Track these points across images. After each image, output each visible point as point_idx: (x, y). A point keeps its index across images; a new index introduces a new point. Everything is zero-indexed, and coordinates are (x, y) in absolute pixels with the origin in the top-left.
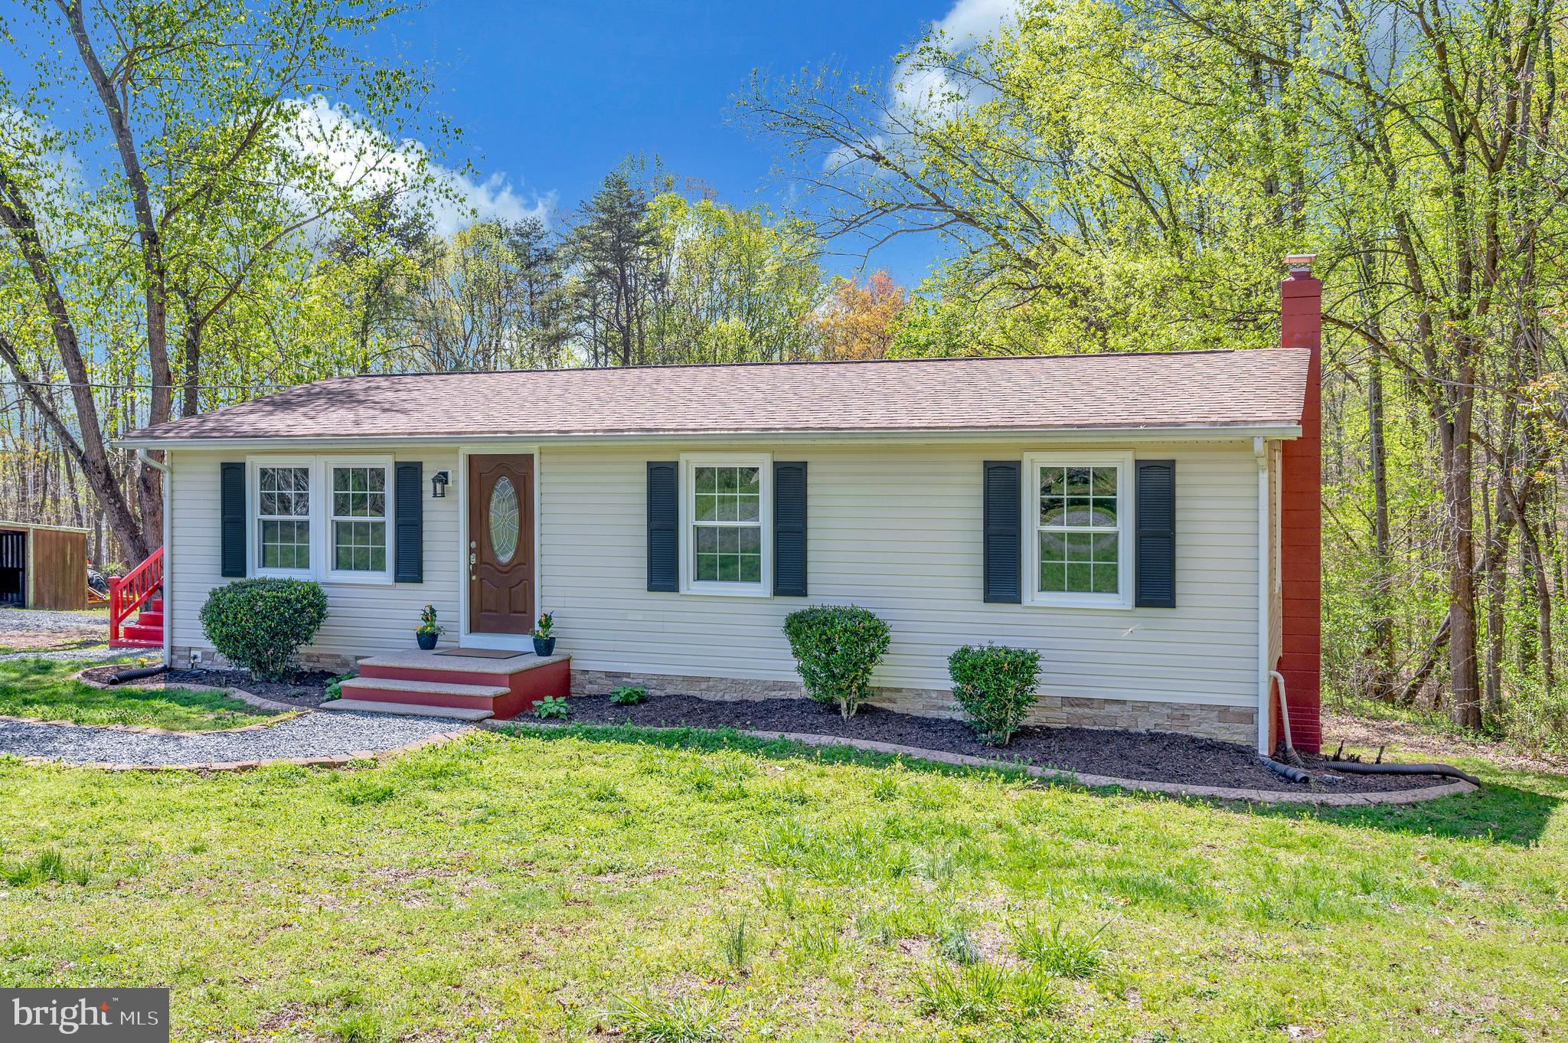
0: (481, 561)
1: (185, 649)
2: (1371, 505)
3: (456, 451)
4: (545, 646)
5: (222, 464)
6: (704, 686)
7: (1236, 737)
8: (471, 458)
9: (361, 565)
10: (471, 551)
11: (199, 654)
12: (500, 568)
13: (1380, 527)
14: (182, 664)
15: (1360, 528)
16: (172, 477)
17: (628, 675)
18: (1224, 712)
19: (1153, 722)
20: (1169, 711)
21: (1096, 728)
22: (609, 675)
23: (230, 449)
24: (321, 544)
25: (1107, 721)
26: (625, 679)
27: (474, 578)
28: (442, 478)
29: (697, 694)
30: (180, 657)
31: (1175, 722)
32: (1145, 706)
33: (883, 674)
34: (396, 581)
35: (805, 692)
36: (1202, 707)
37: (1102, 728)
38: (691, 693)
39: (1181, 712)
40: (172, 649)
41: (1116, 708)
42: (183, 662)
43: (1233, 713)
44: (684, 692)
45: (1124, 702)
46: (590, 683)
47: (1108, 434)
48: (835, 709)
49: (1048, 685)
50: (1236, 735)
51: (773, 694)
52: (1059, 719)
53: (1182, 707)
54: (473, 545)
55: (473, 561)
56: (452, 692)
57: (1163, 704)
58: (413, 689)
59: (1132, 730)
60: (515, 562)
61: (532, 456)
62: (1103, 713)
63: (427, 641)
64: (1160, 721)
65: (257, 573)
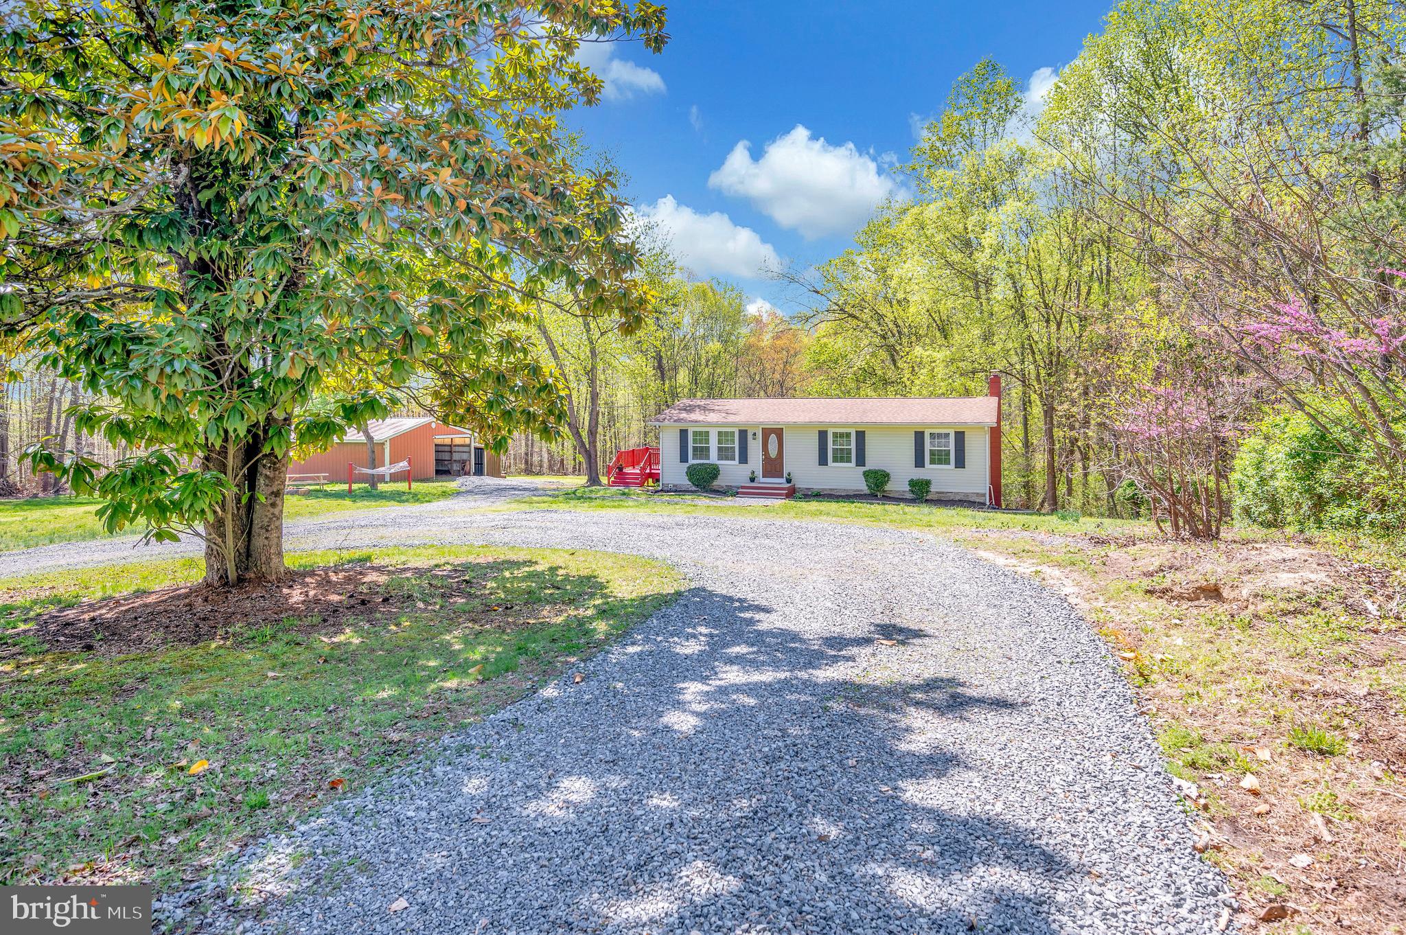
0: (766, 458)
1: (667, 484)
2: (1022, 436)
3: (759, 427)
4: (789, 481)
5: (680, 430)
7: (981, 501)
8: (763, 429)
9: (727, 459)
10: (763, 455)
11: (672, 485)
12: (772, 460)
13: (1027, 444)
14: (666, 489)
15: (1018, 444)
16: (662, 434)
17: (813, 488)
18: (977, 493)
19: (960, 497)
20: (964, 494)
21: (945, 499)
22: (806, 488)
23: (683, 426)
24: (714, 453)
25: (948, 497)
27: (764, 462)
28: (755, 435)
29: (834, 493)
30: (665, 486)
31: (965, 497)
32: (957, 493)
33: (888, 487)
34: (739, 463)
35: (868, 492)
36: (972, 493)
39: (967, 495)
40: (663, 484)
41: (950, 494)
43: (979, 493)
44: (830, 493)
46: (801, 491)
47: (948, 425)
49: (933, 489)
50: (980, 498)
51: (859, 491)
52: (935, 497)
53: (967, 493)
54: (764, 453)
55: (764, 457)
58: (761, 492)
59: (954, 499)
60: (777, 458)
61: (783, 429)
62: (947, 495)
63: (752, 480)
65: (692, 461)
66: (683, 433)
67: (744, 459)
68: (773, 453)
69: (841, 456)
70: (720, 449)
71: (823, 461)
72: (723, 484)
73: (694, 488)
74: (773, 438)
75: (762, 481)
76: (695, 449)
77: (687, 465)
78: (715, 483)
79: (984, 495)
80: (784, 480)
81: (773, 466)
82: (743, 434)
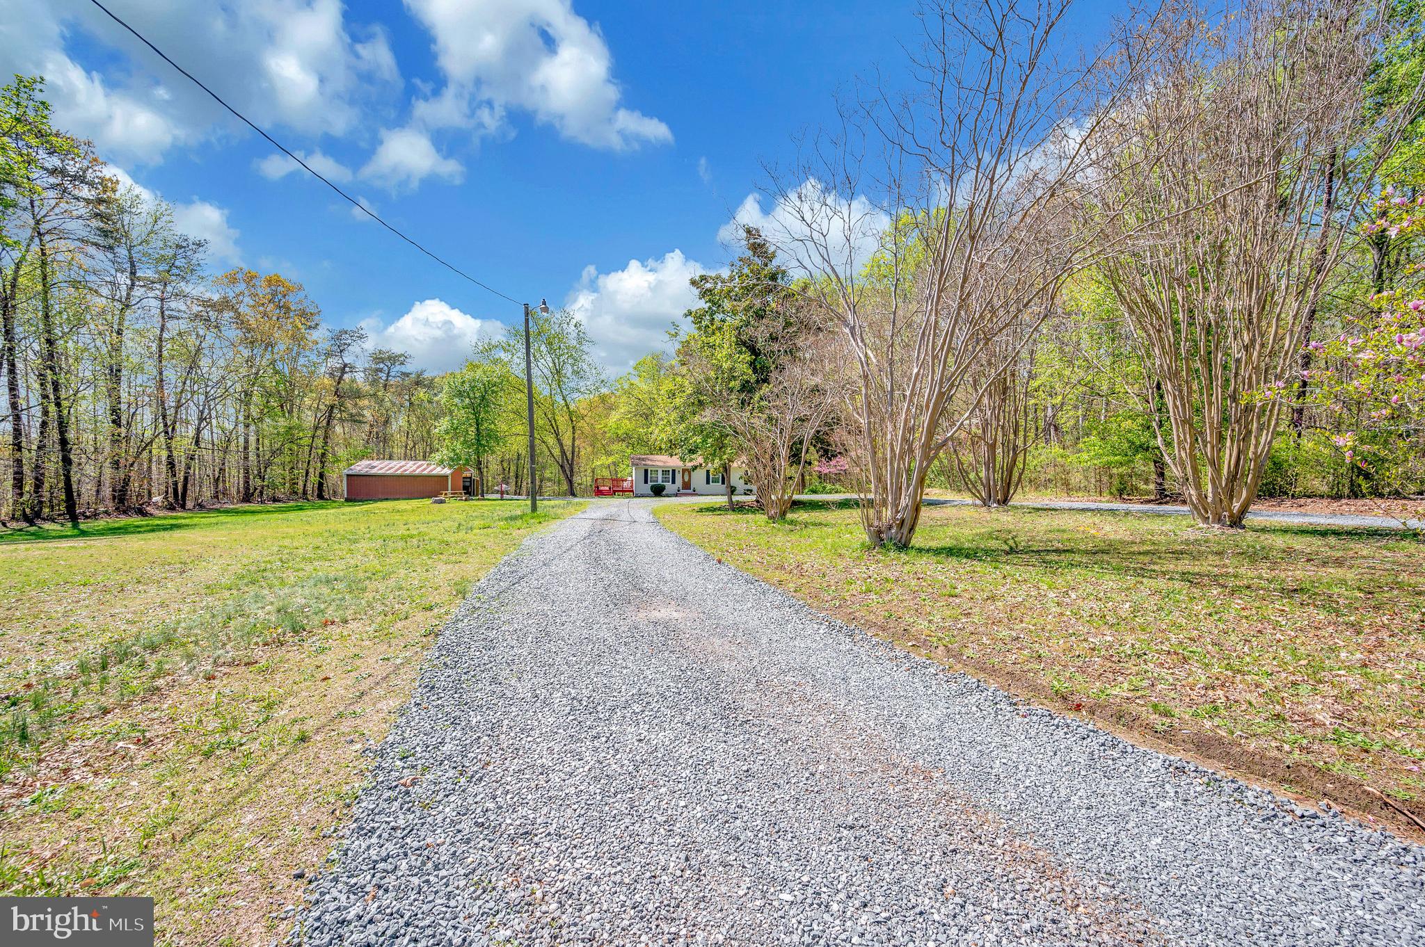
4: (693, 489)
9: (666, 481)
24: (660, 480)
63: (678, 490)
65: (650, 483)
66: (646, 471)
67: (674, 482)
68: (686, 479)
69: (715, 481)
70: (663, 478)
71: (708, 482)
72: (665, 492)
73: (652, 495)
74: (686, 474)
75: (682, 491)
76: (652, 478)
77: (648, 485)
78: (661, 492)
80: (691, 489)
81: (687, 485)
82: (674, 471)
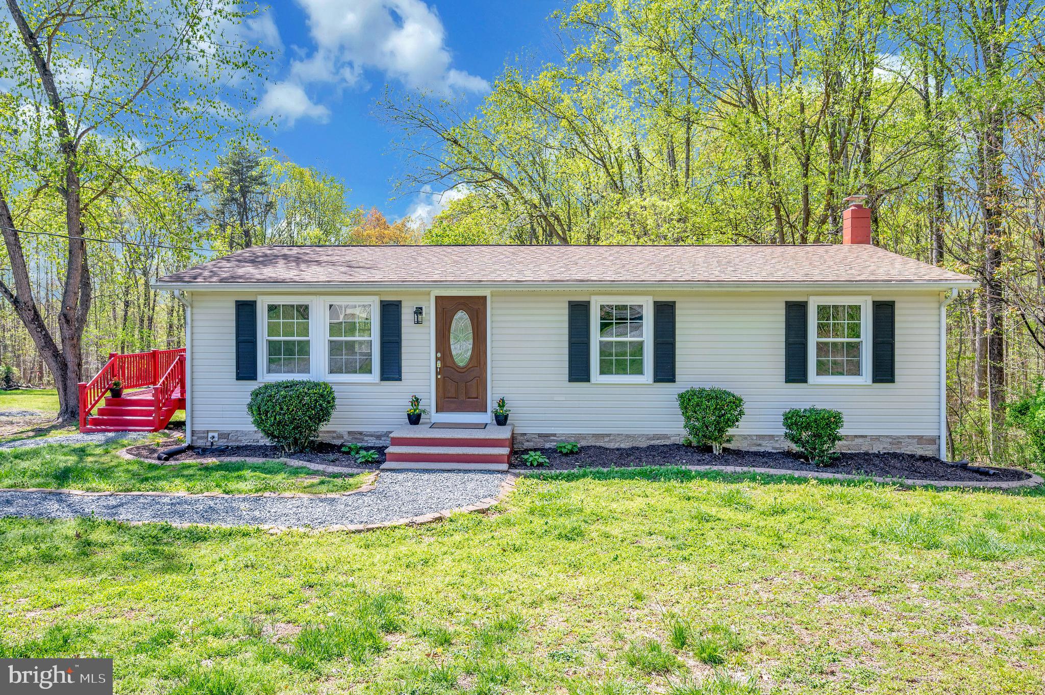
0: (444, 365)
1: (204, 432)
3: (429, 294)
5: (237, 301)
6: (607, 439)
7: (927, 452)
8: (438, 298)
10: (437, 359)
11: (216, 435)
12: (459, 370)
14: (200, 443)
16: (192, 311)
17: (554, 435)
18: (920, 439)
19: (882, 447)
20: (891, 440)
21: (849, 452)
22: (540, 435)
23: (245, 292)
25: (854, 448)
26: (552, 438)
27: (439, 377)
28: (419, 311)
29: (602, 444)
30: (199, 438)
31: (894, 446)
32: (878, 438)
33: (737, 431)
34: (382, 380)
35: (686, 440)
36: (909, 437)
37: (853, 452)
38: (598, 444)
39: (897, 440)
40: (193, 433)
41: (861, 440)
42: (202, 441)
43: (926, 440)
44: (593, 444)
45: (866, 436)
46: (528, 441)
48: (709, 449)
50: (928, 452)
51: (652, 442)
53: (899, 437)
54: (439, 355)
55: (439, 365)
56: (477, 453)
57: (887, 436)
58: (445, 452)
59: (870, 452)
60: (470, 366)
61: (485, 298)
62: (854, 443)
63: (414, 419)
64: (886, 446)
65: (266, 377)
66: (245, 310)
67: (392, 370)
68: (462, 354)
69: (621, 361)
70: (335, 348)
72: (343, 429)
73: (267, 442)
74: (461, 320)
75: (439, 421)
76: (274, 348)
77: (252, 386)
78: (323, 427)
79: (935, 440)
80: (487, 418)
81: (462, 385)
